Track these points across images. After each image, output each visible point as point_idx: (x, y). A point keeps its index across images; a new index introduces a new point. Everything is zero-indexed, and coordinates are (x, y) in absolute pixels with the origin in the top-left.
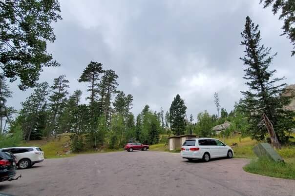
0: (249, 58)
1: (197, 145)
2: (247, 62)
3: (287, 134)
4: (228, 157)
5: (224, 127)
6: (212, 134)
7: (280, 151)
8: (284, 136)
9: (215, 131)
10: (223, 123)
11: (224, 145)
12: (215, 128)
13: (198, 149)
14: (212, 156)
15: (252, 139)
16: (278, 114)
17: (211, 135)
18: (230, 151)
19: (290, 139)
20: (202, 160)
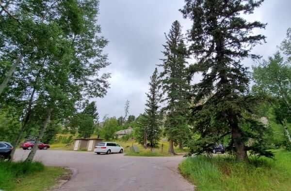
0: (150, 94)
1: (105, 146)
2: (148, 96)
4: (120, 153)
5: (126, 132)
6: (115, 137)
9: (118, 135)
10: (127, 128)
11: (119, 146)
12: (119, 132)
13: (105, 148)
14: (112, 151)
17: (113, 138)
18: (122, 149)
20: (107, 153)
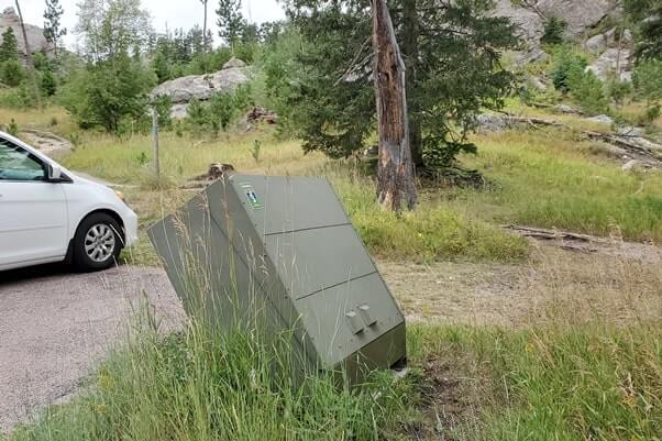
3: (455, 133)
5: (217, 86)
7: (408, 215)
8: (443, 138)
9: (165, 102)
15: (307, 148)
16: (445, 26)
19: (460, 156)
